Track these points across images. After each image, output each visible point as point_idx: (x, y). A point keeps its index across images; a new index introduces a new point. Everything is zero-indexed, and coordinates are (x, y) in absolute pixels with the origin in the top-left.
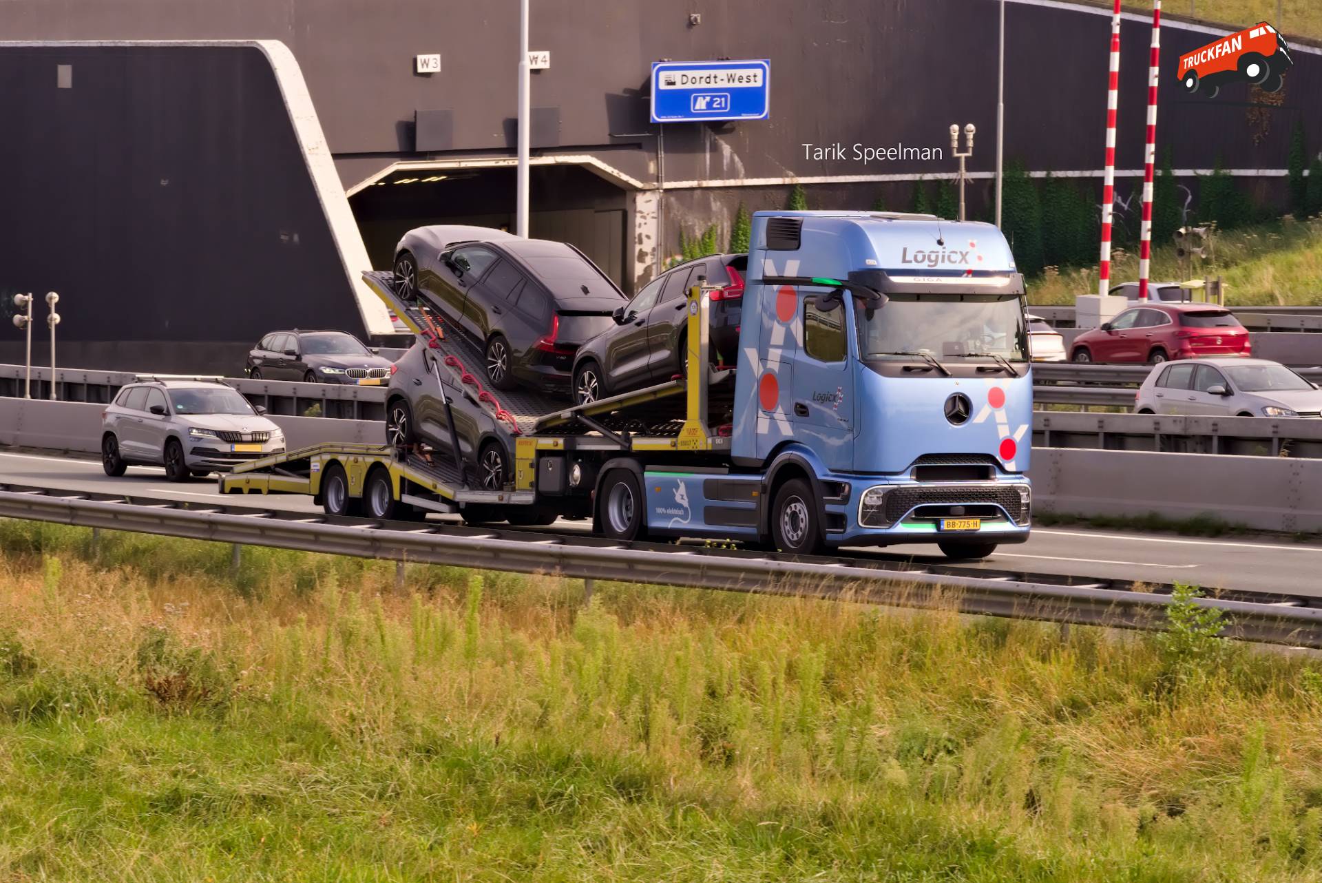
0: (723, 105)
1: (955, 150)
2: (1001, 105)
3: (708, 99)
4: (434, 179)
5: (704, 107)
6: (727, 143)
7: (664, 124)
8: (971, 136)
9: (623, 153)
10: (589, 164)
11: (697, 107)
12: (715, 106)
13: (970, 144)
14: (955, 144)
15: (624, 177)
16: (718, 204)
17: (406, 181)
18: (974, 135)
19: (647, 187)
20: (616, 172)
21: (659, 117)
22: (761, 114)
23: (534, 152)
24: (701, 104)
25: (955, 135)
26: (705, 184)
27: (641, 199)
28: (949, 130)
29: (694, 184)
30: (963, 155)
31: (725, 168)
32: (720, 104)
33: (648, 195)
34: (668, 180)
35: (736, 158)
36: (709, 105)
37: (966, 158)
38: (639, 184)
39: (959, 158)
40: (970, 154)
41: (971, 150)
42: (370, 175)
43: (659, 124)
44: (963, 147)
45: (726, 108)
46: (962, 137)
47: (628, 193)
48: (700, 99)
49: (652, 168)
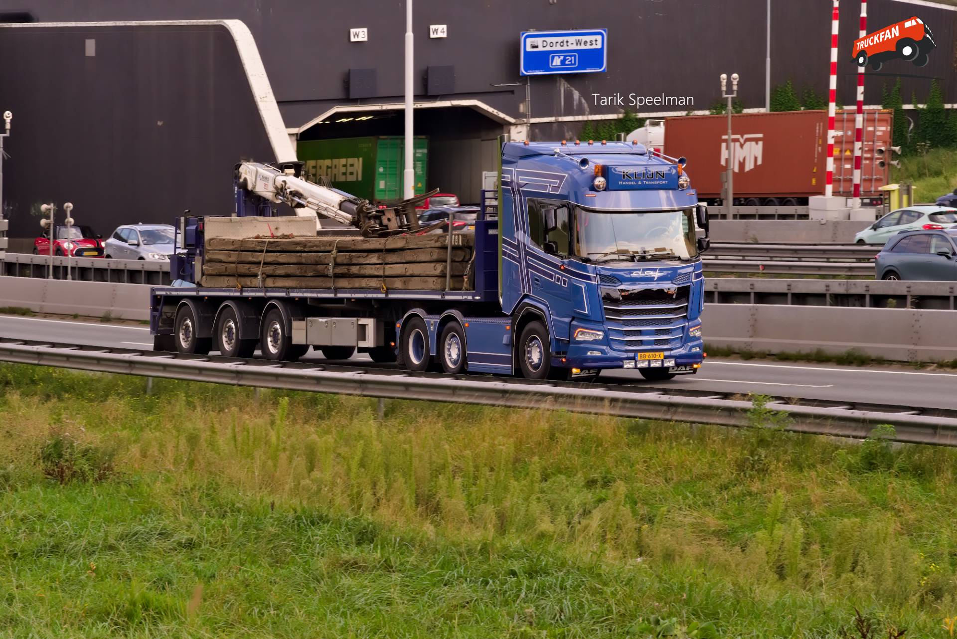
0: (573, 62)
1: (724, 93)
2: (768, 59)
3: (562, 58)
4: (364, 118)
5: (559, 63)
6: (576, 90)
7: (530, 76)
8: (735, 82)
9: (501, 97)
10: (476, 106)
11: (554, 64)
12: (567, 63)
13: (735, 88)
14: (724, 88)
15: (502, 115)
16: (570, 133)
17: (344, 120)
18: (738, 82)
19: (518, 122)
20: (495, 112)
21: (526, 72)
22: (600, 68)
23: (417, 98)
24: (557, 61)
25: (724, 82)
26: (561, 119)
27: (514, 130)
28: (720, 78)
29: (552, 119)
30: (730, 96)
31: (575, 107)
32: (571, 61)
33: (519, 128)
34: (533, 116)
35: (583, 101)
36: (563, 62)
37: (732, 98)
38: (512, 120)
39: (727, 98)
40: (734, 95)
41: (735, 92)
42: (316, 116)
43: (527, 76)
44: (730, 90)
45: (575, 64)
46: (729, 83)
47: (505, 127)
48: (556, 58)
49: (522, 108)
